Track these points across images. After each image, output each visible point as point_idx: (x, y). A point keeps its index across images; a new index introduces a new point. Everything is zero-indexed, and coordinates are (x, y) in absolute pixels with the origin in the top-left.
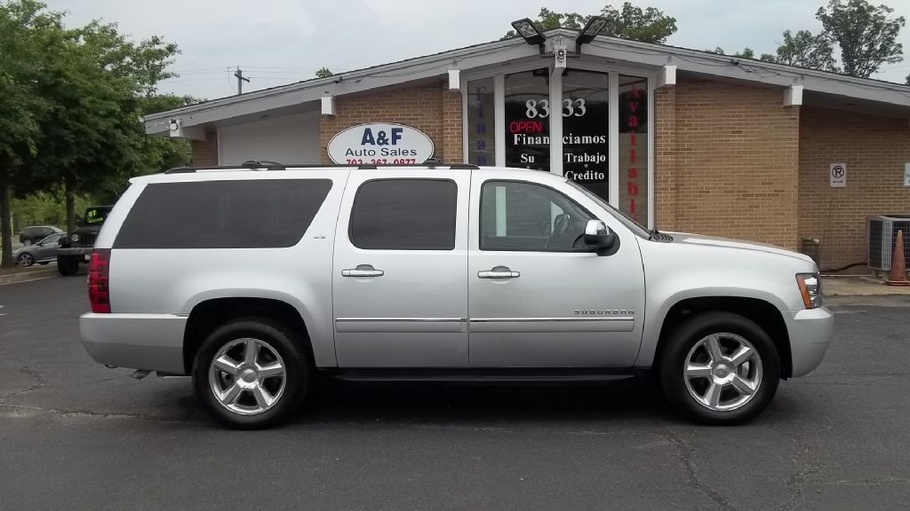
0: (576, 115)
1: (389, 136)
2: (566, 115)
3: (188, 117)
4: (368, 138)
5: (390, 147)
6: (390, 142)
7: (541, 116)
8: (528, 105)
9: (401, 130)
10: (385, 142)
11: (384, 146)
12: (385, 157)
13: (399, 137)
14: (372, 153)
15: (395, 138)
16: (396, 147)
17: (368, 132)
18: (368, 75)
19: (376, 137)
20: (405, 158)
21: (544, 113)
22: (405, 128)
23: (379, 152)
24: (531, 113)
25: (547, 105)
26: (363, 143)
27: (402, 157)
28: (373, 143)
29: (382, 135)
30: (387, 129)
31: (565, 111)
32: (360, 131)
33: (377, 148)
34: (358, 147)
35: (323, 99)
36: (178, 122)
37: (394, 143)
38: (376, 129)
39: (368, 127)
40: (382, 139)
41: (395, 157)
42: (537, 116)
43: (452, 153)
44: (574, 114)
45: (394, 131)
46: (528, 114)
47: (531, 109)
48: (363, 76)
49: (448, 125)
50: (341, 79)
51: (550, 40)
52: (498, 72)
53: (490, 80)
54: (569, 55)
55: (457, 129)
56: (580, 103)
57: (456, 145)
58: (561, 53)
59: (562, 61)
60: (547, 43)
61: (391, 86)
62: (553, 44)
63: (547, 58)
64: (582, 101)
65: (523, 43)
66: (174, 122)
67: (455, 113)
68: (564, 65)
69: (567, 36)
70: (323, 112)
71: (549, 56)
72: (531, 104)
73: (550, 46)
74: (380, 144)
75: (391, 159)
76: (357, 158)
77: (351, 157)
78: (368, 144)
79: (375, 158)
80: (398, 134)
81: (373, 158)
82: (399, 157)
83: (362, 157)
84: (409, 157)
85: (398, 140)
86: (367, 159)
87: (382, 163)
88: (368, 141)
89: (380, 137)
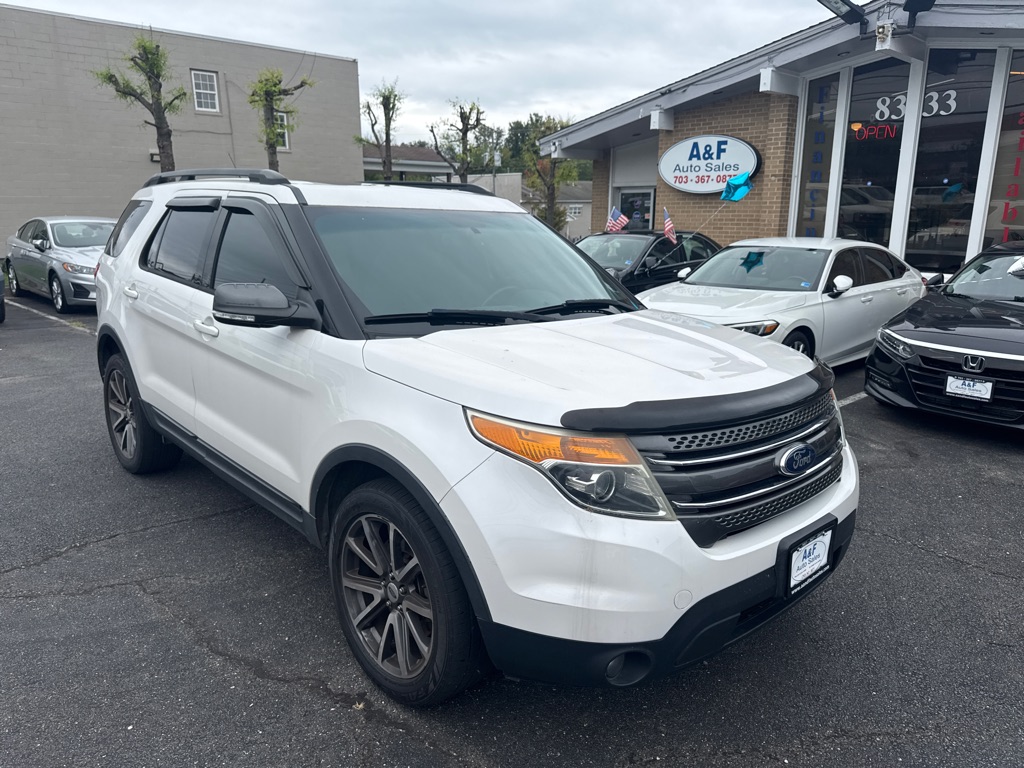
0: (942, 113)
1: (714, 150)
2: (925, 114)
3: (563, 140)
4: (695, 153)
5: (715, 162)
6: (714, 156)
7: (893, 117)
8: (879, 103)
9: (725, 143)
10: (710, 157)
11: (709, 161)
12: (708, 174)
13: (724, 150)
14: (697, 169)
15: (720, 151)
16: (719, 162)
17: (696, 145)
18: (691, 84)
19: (702, 151)
20: (727, 173)
21: (898, 112)
22: (730, 141)
23: (703, 167)
24: (882, 114)
25: (903, 102)
26: (690, 159)
27: (725, 173)
28: (699, 159)
29: (708, 148)
30: (713, 141)
31: (926, 107)
32: (689, 144)
33: (702, 163)
34: (685, 162)
35: (652, 113)
36: (557, 144)
37: (718, 157)
38: (703, 141)
39: (695, 140)
40: (708, 155)
41: (718, 173)
42: (889, 117)
43: (773, 167)
44: (939, 110)
45: (720, 143)
46: (877, 116)
47: (883, 109)
48: (688, 86)
49: (772, 135)
50: (670, 91)
51: (876, 13)
52: (844, 65)
53: (836, 77)
54: (900, 30)
55: (781, 139)
56: (949, 96)
57: (779, 157)
58: (881, 30)
59: (883, 40)
60: (872, 18)
61: (714, 93)
62: (878, 19)
63: (867, 39)
64: (953, 94)
65: (842, 25)
66: (554, 144)
67: (781, 120)
68: (885, 45)
69: (899, 5)
70: (652, 127)
71: (871, 38)
72: (884, 102)
73: (875, 22)
74: (705, 159)
75: (714, 175)
76: (683, 175)
77: (678, 173)
78: (695, 159)
79: (700, 174)
80: (723, 147)
81: (697, 174)
82: (722, 173)
83: (688, 174)
84: (732, 172)
85: (722, 154)
86: (692, 176)
87: (706, 179)
88: (695, 156)
89: (707, 152)
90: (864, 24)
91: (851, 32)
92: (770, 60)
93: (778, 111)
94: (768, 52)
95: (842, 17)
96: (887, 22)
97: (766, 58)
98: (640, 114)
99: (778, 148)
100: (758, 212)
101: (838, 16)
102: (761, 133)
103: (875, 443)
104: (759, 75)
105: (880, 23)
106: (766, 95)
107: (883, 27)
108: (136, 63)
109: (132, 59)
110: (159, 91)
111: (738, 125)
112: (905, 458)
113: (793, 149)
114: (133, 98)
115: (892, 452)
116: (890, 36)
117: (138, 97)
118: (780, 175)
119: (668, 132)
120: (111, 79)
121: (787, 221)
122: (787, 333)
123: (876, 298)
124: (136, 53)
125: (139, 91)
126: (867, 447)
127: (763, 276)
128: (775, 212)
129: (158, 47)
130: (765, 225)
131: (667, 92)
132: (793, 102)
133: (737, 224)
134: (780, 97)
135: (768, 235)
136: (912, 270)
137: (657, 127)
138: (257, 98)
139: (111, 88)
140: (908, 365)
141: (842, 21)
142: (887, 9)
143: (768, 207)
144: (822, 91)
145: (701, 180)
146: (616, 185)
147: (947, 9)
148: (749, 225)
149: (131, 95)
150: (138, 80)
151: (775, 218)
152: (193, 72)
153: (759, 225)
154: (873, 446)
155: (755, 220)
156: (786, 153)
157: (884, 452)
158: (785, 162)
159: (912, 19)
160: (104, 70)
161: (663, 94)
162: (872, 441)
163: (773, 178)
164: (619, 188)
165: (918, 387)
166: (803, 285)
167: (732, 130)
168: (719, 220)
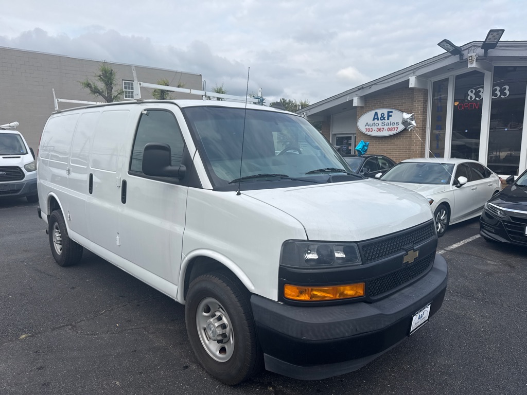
0: (502, 96)
1: (386, 115)
2: (494, 97)
3: (308, 111)
4: (376, 117)
5: (386, 121)
6: (386, 118)
7: (477, 99)
8: (469, 92)
9: (392, 112)
10: (384, 119)
11: (383, 121)
12: (383, 127)
13: (391, 116)
14: (377, 125)
15: (389, 116)
16: (389, 121)
17: (376, 113)
18: (374, 84)
19: (380, 116)
20: (393, 127)
21: (480, 97)
22: (394, 111)
23: (380, 124)
24: (471, 98)
25: (482, 92)
26: (374, 120)
27: (392, 126)
28: (378, 120)
29: (383, 115)
30: (385, 111)
31: (494, 94)
32: (373, 113)
33: (380, 122)
34: (371, 122)
35: (354, 98)
36: (305, 114)
37: (388, 119)
38: (380, 112)
39: (376, 111)
40: (383, 118)
41: (388, 127)
42: (475, 99)
44: (500, 96)
45: (389, 112)
46: (469, 98)
47: (471, 95)
48: (372, 85)
49: (416, 108)
50: (363, 88)
51: (467, 50)
52: (450, 75)
53: (447, 80)
54: (480, 58)
55: (420, 110)
56: (505, 89)
57: (420, 119)
58: (470, 58)
59: (472, 63)
60: (465, 53)
61: (385, 88)
62: (468, 53)
63: (464, 62)
64: (507, 87)
65: (450, 56)
66: (303, 114)
67: (420, 101)
68: (473, 65)
69: (479, 47)
70: (354, 105)
71: (465, 61)
72: (472, 92)
73: (467, 55)
74: (381, 120)
75: (386, 127)
76: (370, 128)
77: (367, 127)
78: (376, 120)
79: (379, 127)
80: (390, 114)
81: (378, 127)
82: (390, 127)
83: (373, 127)
84: (395, 126)
85: (390, 117)
86: (375, 128)
87: (382, 129)
88: (376, 119)
89: (382, 116)
90: (461, 55)
91: (455, 59)
92: (414, 72)
93: (418, 97)
94: (413, 69)
95: (450, 52)
96: (473, 54)
97: (412, 71)
98: (348, 99)
99: (419, 114)
100: (409, 145)
101: (448, 52)
102: (410, 107)
103: (490, 261)
104: (409, 80)
105: (469, 55)
106: (412, 89)
107: (472, 57)
108: (101, 78)
109: (99, 76)
110: (111, 91)
111: (397, 104)
112: (507, 268)
113: (426, 115)
114: (98, 94)
115: (501, 265)
116: (475, 61)
117: (101, 93)
118: (420, 127)
119: (362, 107)
120: (88, 85)
121: (425, 149)
122: (438, 205)
123: (479, 188)
124: (101, 73)
125: (101, 91)
126: (486, 262)
127: (421, 177)
128: (418, 145)
129: (112, 70)
130: (414, 152)
131: (361, 88)
132: (425, 92)
133: (398, 151)
134: (419, 90)
135: (416, 157)
136: (494, 174)
137: (357, 105)
138: (157, 93)
139: (88, 90)
140: (503, 221)
141: (450, 54)
142: (473, 48)
143: (415, 143)
144: (440, 87)
145: (379, 130)
146: (333, 133)
147: (503, 48)
148: (405, 152)
149: (97, 92)
150: (101, 86)
151: (418, 148)
152: (124, 81)
153: (411, 152)
154: (489, 262)
155: (408, 149)
156: (423, 116)
157: (496, 265)
158: (423, 121)
159: (486, 52)
160: (85, 81)
161: (359, 89)
162: (488, 260)
163: (417, 129)
164: (335, 134)
165: (510, 232)
166: (442, 181)
167: (394, 106)
168: (389, 149)
